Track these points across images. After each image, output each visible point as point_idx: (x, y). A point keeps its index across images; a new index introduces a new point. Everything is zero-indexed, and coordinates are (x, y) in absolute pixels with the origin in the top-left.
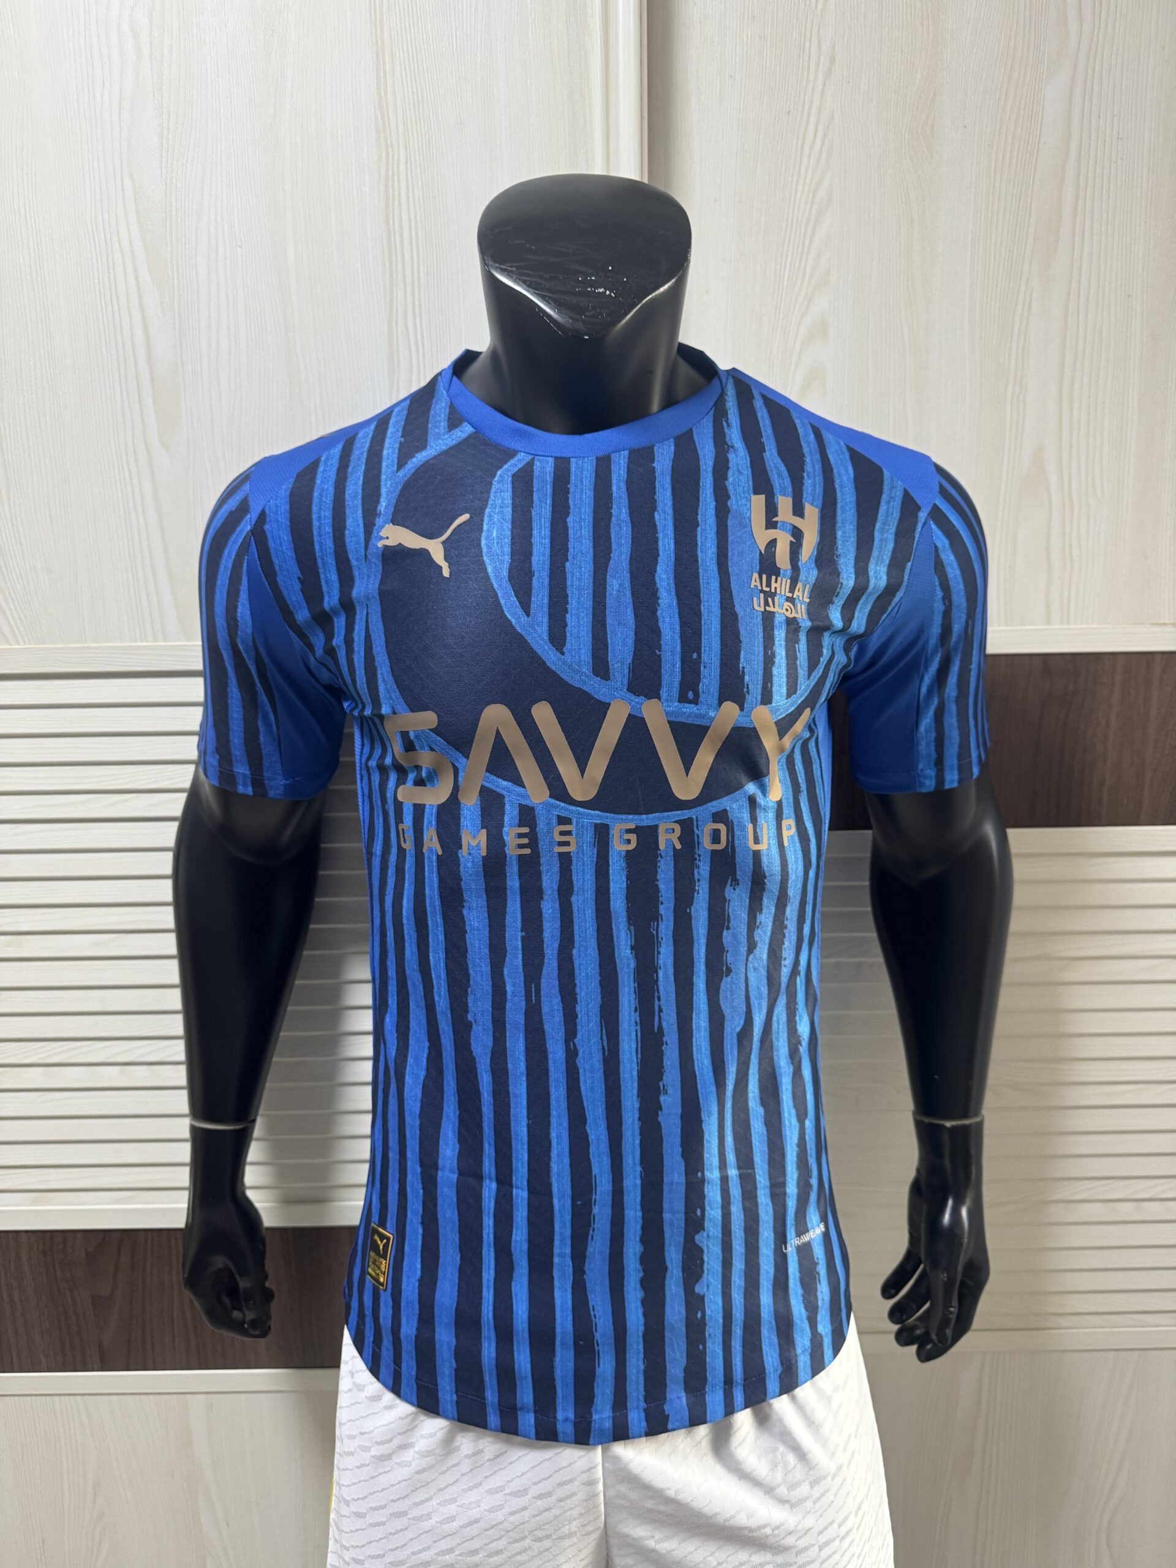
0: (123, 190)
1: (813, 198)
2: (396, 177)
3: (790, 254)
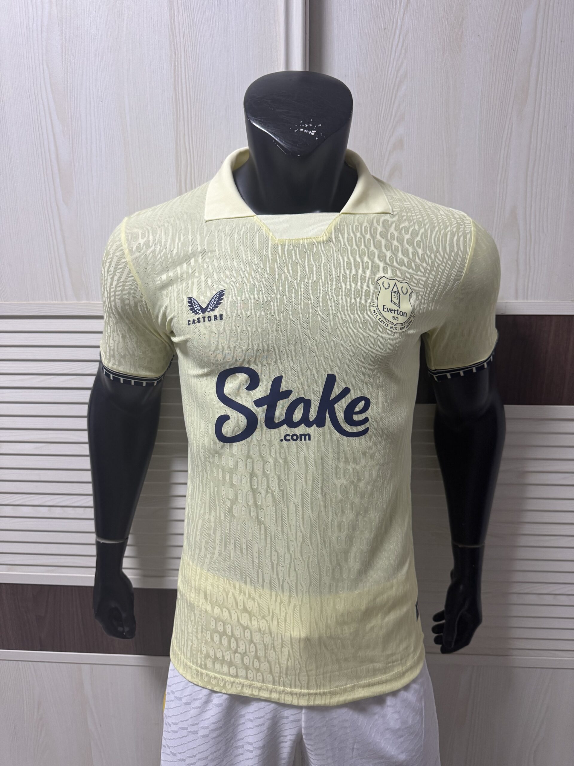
0: (44, 73)
1: (397, 74)
2: (179, 65)
3: (384, 105)
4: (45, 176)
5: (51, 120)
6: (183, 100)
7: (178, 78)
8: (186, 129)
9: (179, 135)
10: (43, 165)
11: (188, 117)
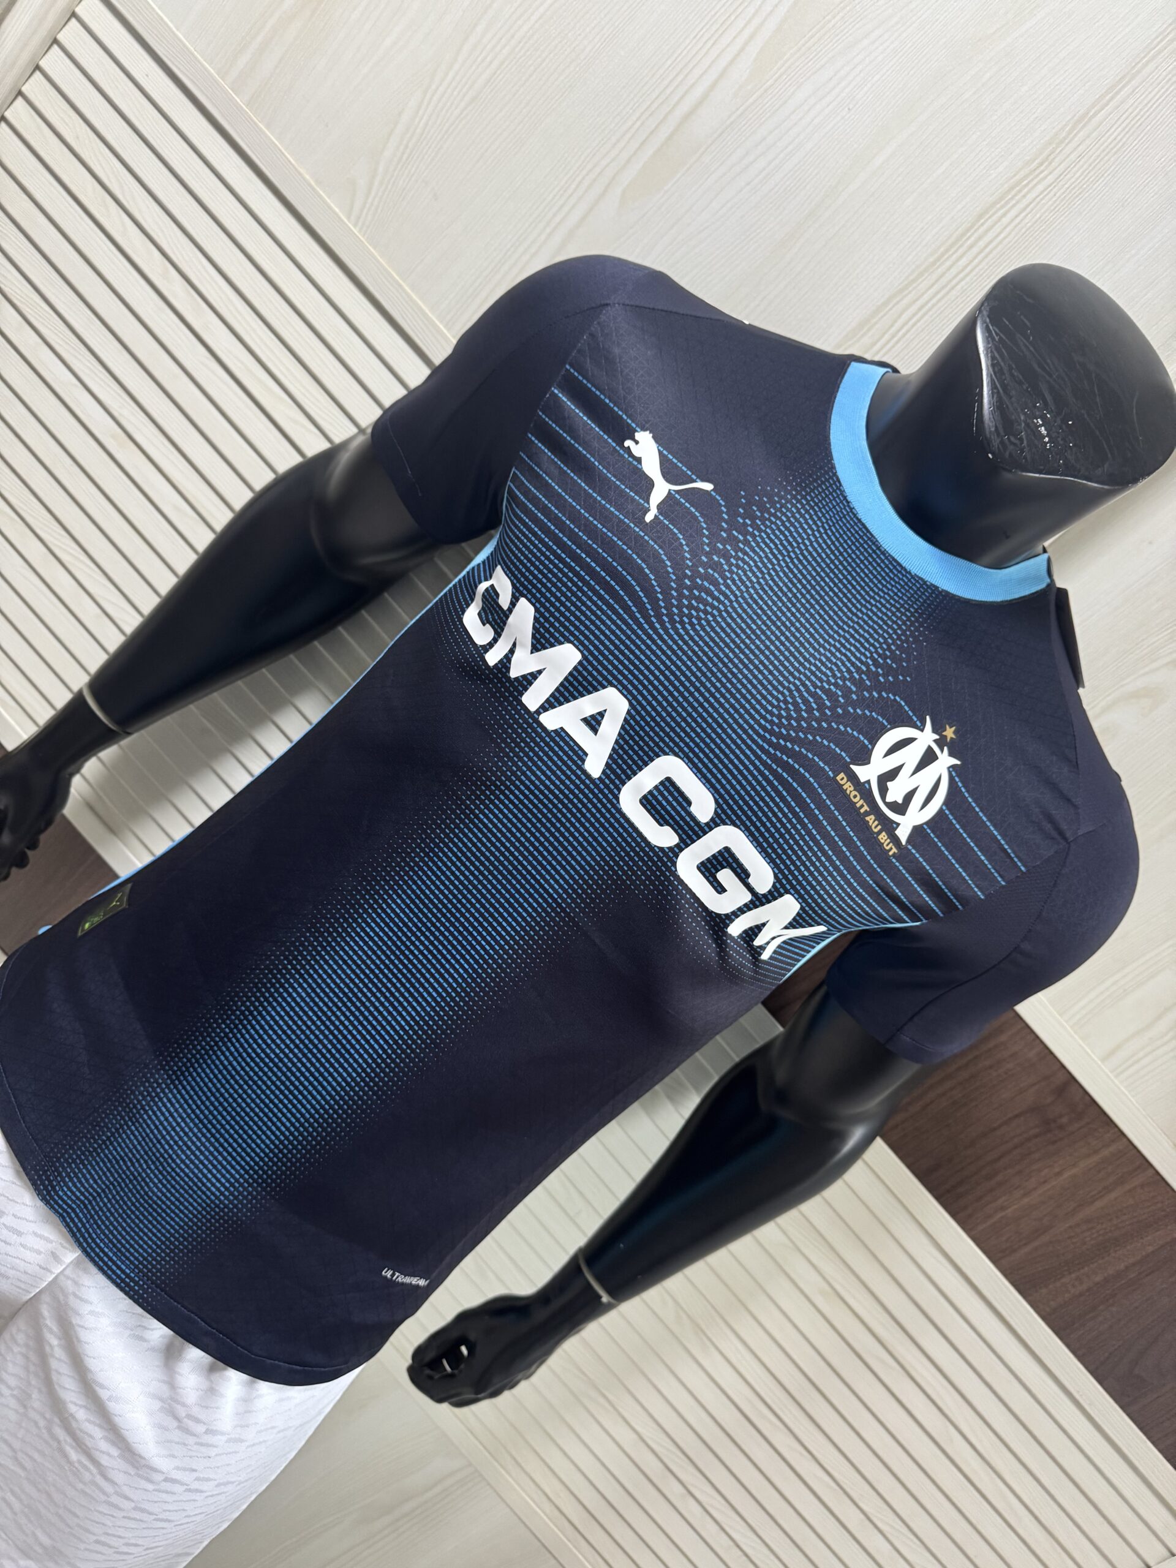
4: (639, 123)
5: (742, 49)
6: (971, 247)
7: (1002, 207)
8: (926, 297)
9: (906, 292)
10: (653, 102)
11: (950, 281)
